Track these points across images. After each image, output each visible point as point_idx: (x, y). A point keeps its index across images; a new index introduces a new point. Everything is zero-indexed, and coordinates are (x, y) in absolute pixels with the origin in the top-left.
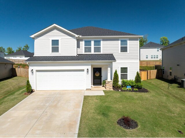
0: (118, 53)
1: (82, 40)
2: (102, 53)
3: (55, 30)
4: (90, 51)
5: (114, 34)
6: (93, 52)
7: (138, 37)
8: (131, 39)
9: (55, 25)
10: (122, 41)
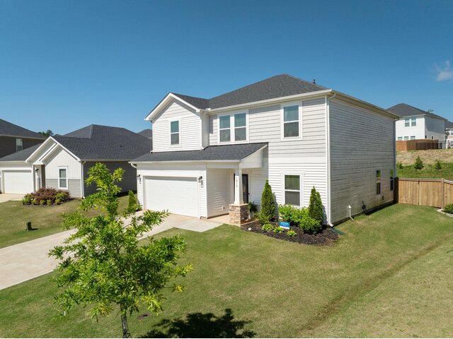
0: (279, 140)
1: (215, 117)
2: (248, 141)
3: (175, 103)
5: (280, 94)
6: (233, 141)
7: (324, 94)
8: (307, 102)
9: (170, 94)
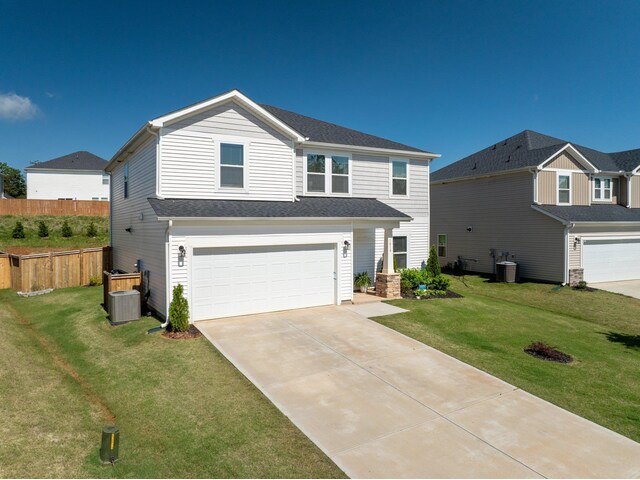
0: (387, 198)
1: (302, 151)
2: (350, 194)
3: (232, 111)
4: (322, 189)
6: (328, 192)
7: (427, 158)
8: (413, 161)
9: (235, 93)
10: (395, 164)
